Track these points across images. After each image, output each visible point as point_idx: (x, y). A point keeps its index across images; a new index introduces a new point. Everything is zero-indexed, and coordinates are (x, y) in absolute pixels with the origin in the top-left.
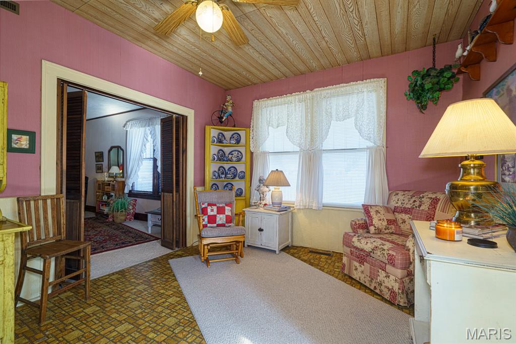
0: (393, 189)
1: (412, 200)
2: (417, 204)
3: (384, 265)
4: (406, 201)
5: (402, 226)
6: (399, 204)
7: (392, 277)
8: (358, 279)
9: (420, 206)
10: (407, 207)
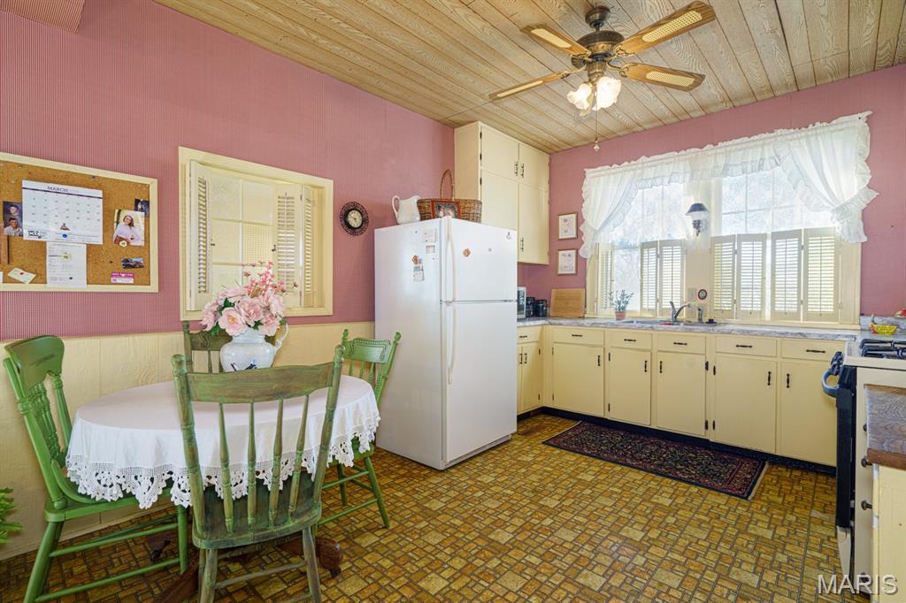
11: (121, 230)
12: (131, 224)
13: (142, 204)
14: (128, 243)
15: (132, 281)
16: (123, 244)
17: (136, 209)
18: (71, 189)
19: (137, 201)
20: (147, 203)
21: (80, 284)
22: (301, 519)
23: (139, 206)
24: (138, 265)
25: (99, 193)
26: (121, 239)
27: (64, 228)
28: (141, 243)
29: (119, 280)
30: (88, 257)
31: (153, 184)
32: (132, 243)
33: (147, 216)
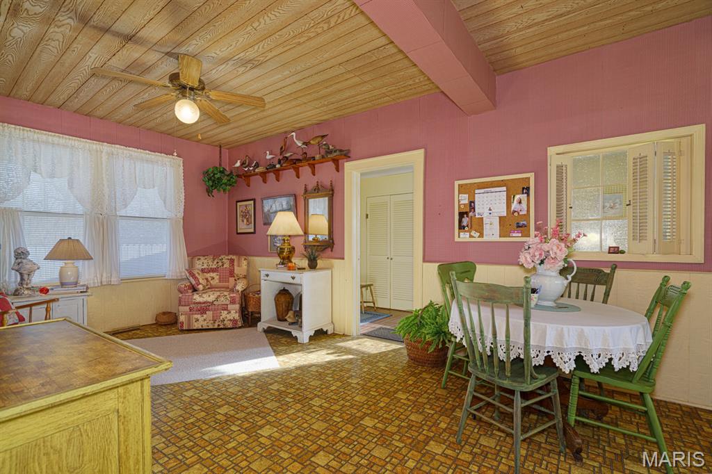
0: (193, 255)
1: (215, 262)
2: (220, 264)
3: (226, 306)
4: (210, 263)
5: (211, 282)
6: (205, 266)
7: (232, 312)
8: (200, 327)
9: (223, 265)
10: (213, 267)
11: (514, 206)
12: (520, 202)
13: (526, 190)
14: (518, 213)
15: (520, 235)
16: (516, 214)
17: (523, 193)
18: (493, 189)
19: (523, 188)
20: (528, 189)
21: (496, 238)
22: (514, 384)
23: (525, 191)
24: (524, 226)
25: (504, 189)
26: (515, 211)
27: (490, 210)
28: (524, 212)
29: (514, 235)
30: (500, 223)
31: (531, 176)
32: (521, 213)
33: (528, 195)
